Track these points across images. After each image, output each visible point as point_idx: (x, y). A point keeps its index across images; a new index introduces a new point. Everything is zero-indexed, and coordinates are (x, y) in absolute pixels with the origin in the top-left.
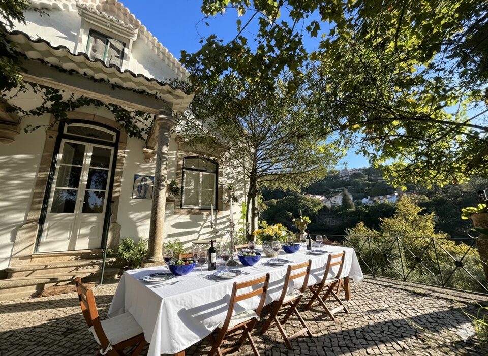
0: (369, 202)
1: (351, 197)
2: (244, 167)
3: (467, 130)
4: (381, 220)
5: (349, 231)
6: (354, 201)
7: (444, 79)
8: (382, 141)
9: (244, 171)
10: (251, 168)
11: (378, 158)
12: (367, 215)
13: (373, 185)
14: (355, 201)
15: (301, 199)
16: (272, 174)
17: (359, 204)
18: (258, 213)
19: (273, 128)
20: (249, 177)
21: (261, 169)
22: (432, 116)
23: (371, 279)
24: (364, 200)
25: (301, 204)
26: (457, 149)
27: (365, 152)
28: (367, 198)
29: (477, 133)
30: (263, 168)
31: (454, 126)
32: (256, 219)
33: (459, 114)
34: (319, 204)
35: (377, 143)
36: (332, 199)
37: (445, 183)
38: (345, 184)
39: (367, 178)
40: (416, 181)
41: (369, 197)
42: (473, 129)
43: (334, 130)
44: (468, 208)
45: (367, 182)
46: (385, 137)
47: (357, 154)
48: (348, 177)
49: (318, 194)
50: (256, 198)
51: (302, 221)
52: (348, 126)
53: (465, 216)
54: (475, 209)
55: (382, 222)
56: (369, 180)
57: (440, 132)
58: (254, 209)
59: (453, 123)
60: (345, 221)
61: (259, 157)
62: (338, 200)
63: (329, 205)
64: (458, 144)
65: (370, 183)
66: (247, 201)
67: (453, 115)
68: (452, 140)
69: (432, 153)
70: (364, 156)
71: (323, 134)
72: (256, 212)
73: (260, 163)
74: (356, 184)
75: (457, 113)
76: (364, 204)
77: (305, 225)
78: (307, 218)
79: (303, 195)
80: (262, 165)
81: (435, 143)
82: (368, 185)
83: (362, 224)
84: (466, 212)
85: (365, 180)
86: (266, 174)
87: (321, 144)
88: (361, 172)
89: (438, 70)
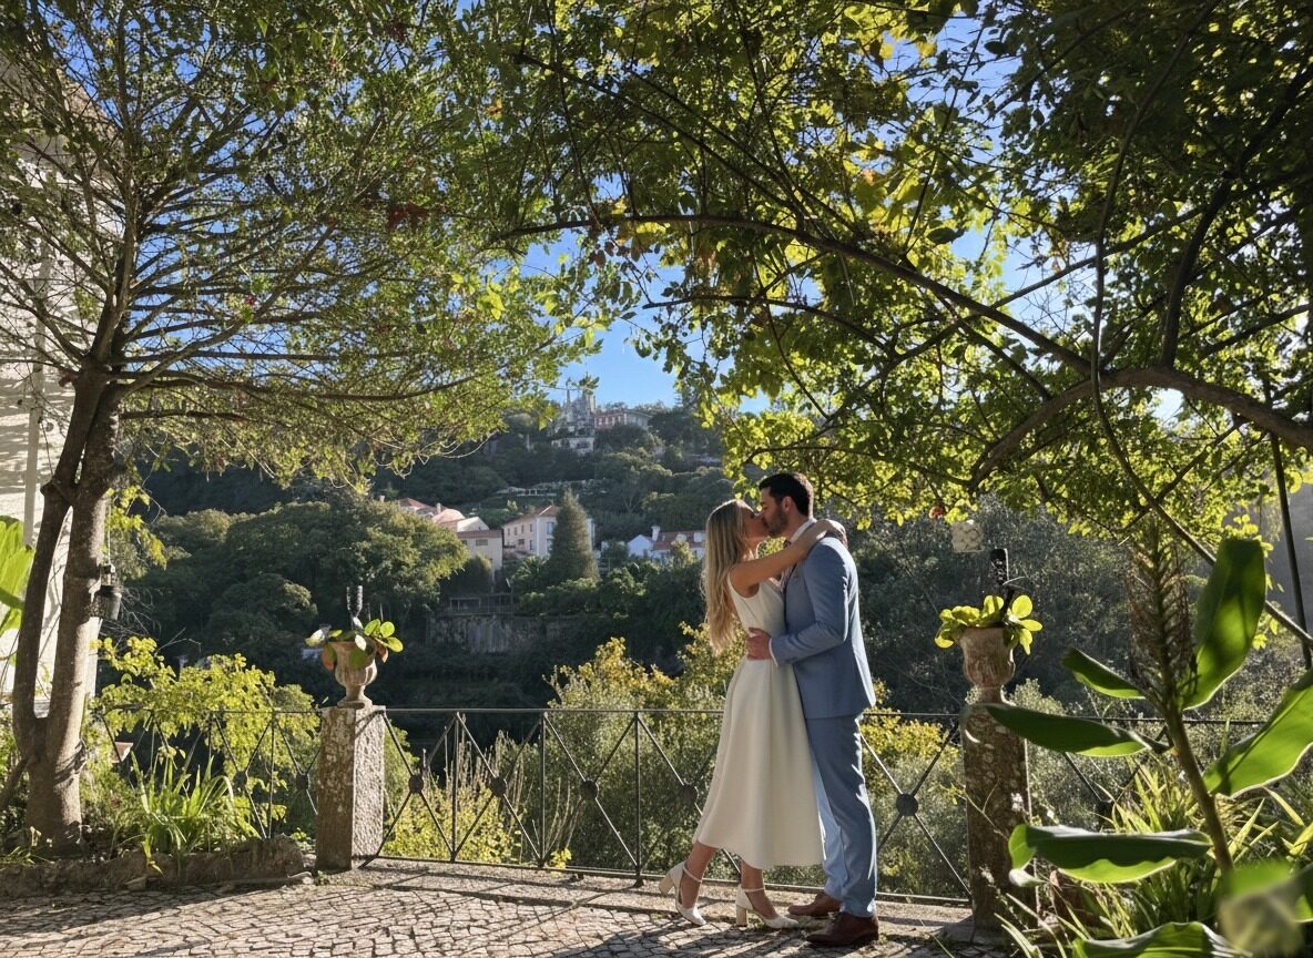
0: (657, 555)
1: (588, 527)
2: (42, 315)
3: (997, 333)
4: (687, 630)
5: (563, 680)
6: (597, 546)
7: (965, 121)
8: (740, 318)
9: (40, 335)
10: (93, 328)
11: (717, 384)
12: (641, 608)
13: (677, 486)
14: (605, 545)
15: (368, 518)
16: (219, 382)
17: (616, 558)
18: (106, 592)
19: (255, 124)
20: (67, 376)
21: (154, 342)
22: (913, 258)
23: (625, 891)
24: (639, 546)
25: (366, 545)
26: (960, 393)
27: (674, 351)
28: (649, 534)
29: (1021, 352)
30: (170, 337)
31: (966, 313)
32: (91, 628)
33: (982, 269)
34: (452, 550)
35: (721, 321)
36: (512, 532)
37: (909, 512)
38: (574, 469)
39: (660, 451)
40: (826, 494)
41: (656, 531)
42: (1015, 335)
43: (562, 224)
44: (958, 608)
45: (659, 468)
46: (754, 302)
47: (644, 353)
48: (591, 441)
49: (448, 504)
50: (103, 508)
51: (361, 643)
52: (619, 219)
53: (948, 637)
54: (975, 612)
55: (690, 639)
56: (668, 461)
57: (925, 325)
58: (82, 566)
59: (964, 300)
60: (554, 629)
61: (150, 270)
62: (534, 535)
63: (491, 555)
64: (964, 378)
65: (670, 473)
66: (38, 517)
67: (968, 266)
68: (952, 362)
69: (892, 398)
70: (668, 368)
71: (513, 232)
72: (95, 587)
73: (155, 310)
74: (619, 473)
75: (979, 264)
76: (636, 558)
77: (373, 666)
78: (388, 628)
79: (381, 504)
80: (163, 320)
81: (904, 363)
82: (660, 484)
83: (618, 645)
84: (951, 623)
85: (649, 458)
86: (185, 380)
87: (496, 277)
88: (642, 424)
89: (956, 84)
